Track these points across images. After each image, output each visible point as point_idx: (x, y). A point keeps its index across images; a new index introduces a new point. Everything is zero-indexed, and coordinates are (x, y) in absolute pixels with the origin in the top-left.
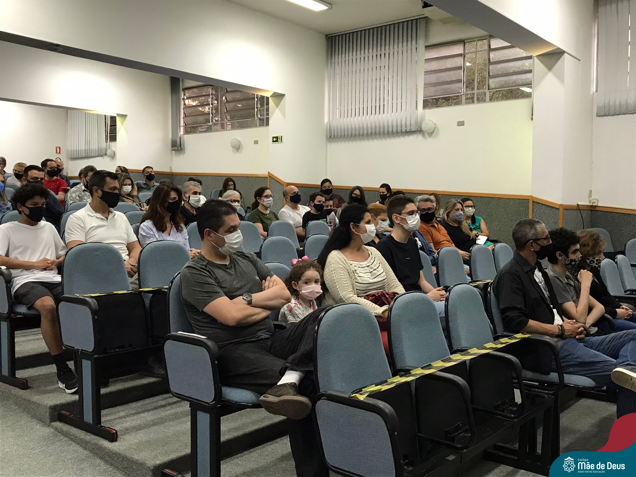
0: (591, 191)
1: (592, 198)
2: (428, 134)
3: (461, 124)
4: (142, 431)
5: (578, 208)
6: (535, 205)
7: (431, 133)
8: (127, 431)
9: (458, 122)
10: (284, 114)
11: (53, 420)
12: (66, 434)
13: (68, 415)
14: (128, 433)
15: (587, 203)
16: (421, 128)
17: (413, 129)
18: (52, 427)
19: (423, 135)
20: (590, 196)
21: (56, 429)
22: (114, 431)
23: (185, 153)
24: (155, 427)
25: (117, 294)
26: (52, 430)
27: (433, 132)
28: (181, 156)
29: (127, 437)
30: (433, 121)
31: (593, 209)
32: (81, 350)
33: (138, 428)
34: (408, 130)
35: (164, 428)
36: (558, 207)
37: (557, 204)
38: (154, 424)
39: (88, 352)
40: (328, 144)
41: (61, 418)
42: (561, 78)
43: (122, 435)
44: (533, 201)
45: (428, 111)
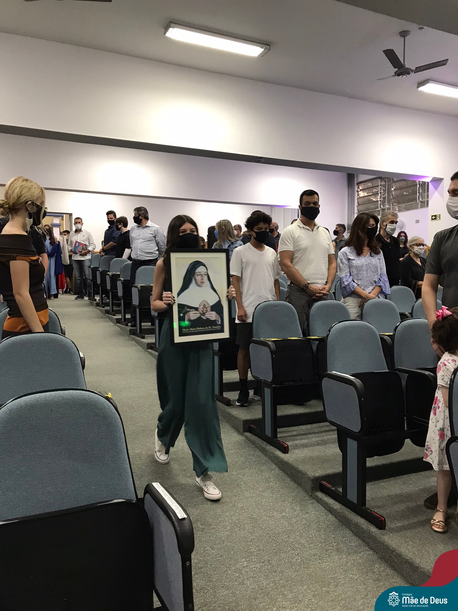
4: (308, 448)
8: (296, 447)
11: (245, 431)
12: (253, 443)
13: (255, 428)
14: (297, 449)
18: (244, 436)
21: (247, 438)
22: (286, 445)
24: (319, 447)
25: (290, 340)
26: (244, 438)
29: (297, 451)
32: (264, 380)
33: (305, 446)
35: (325, 448)
38: (318, 444)
39: (268, 382)
41: (250, 430)
43: (293, 449)
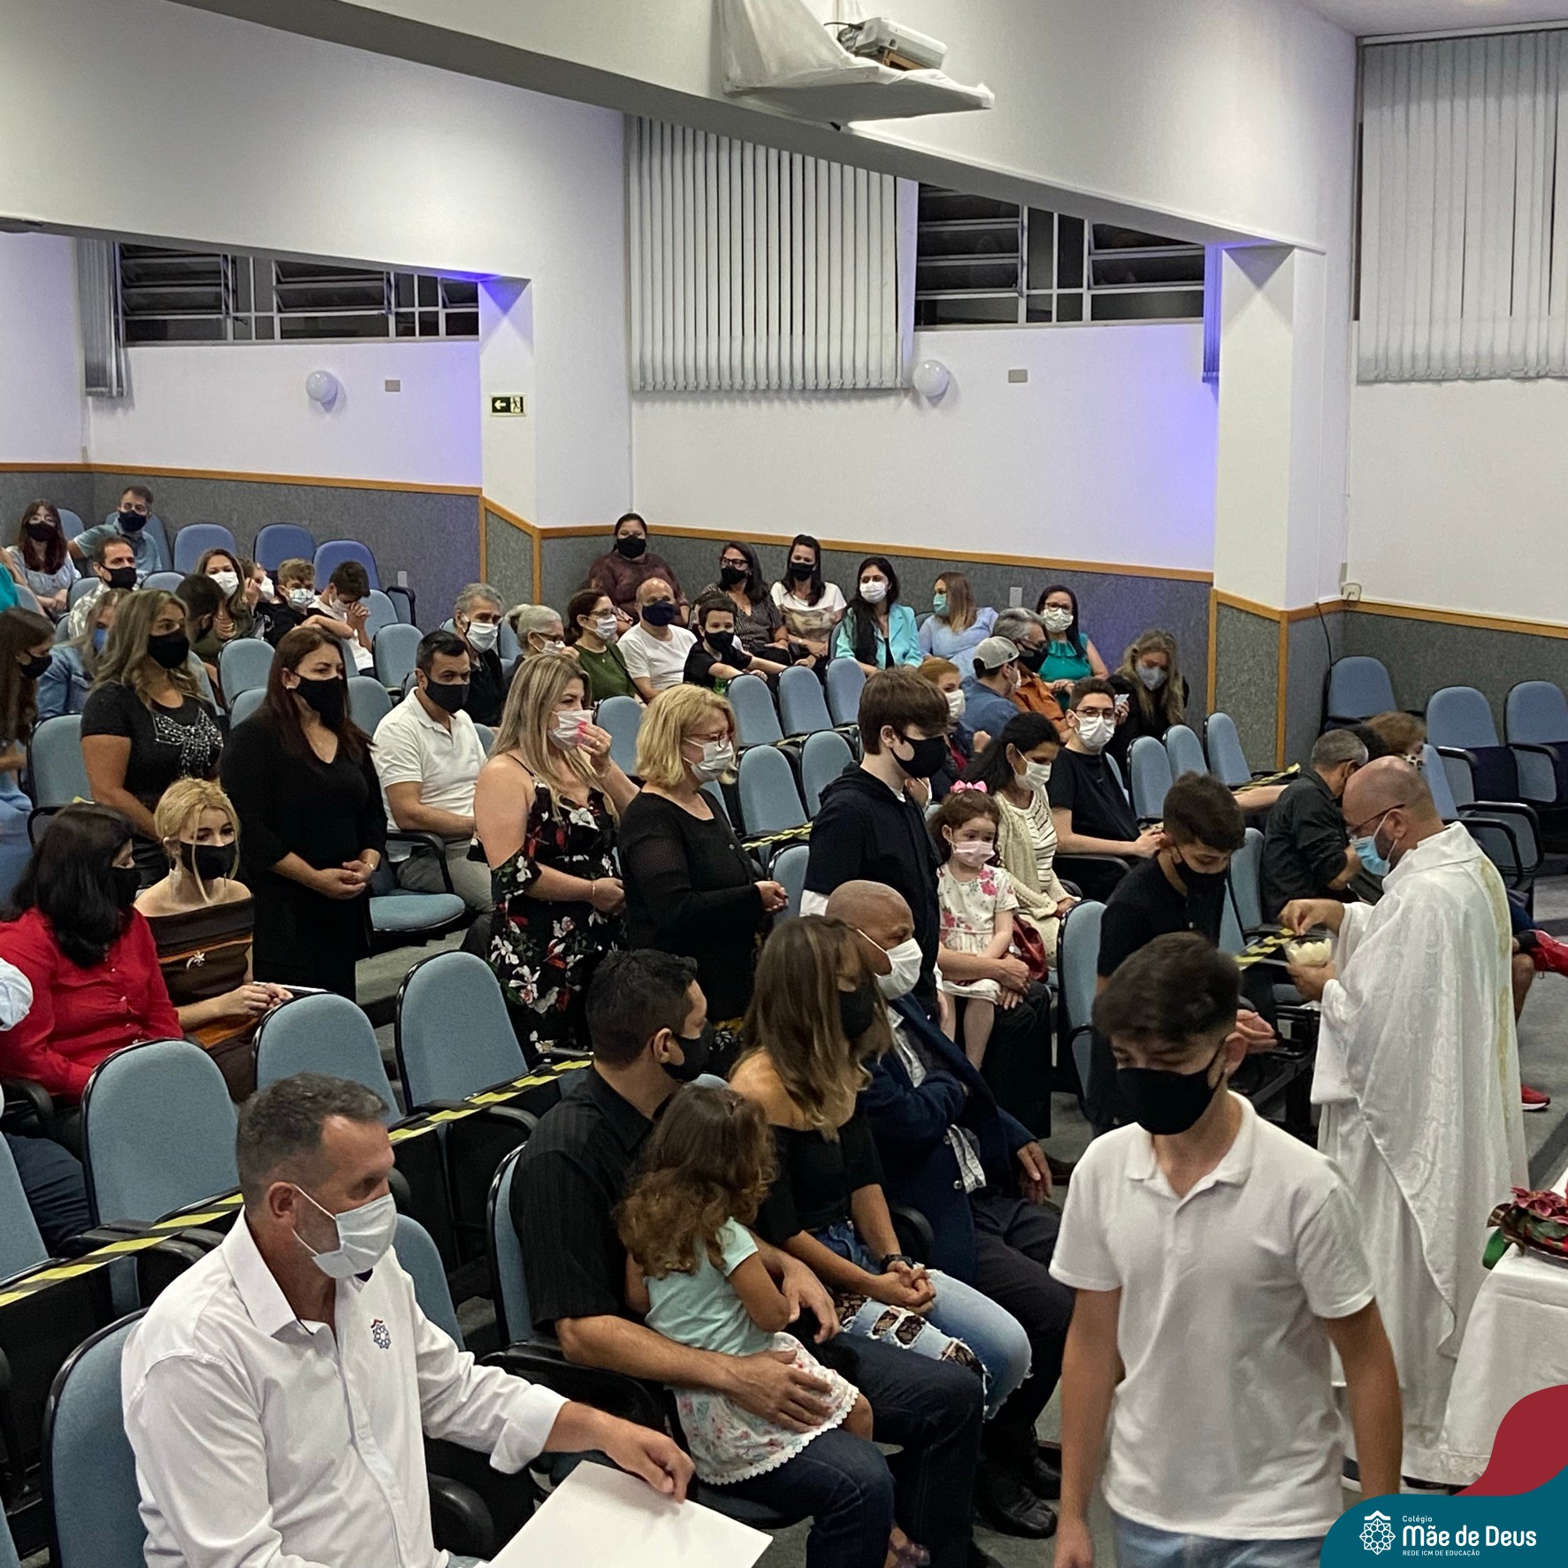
0: (1344, 566)
1: (1348, 581)
2: (930, 399)
3: (1018, 376)
5: (1318, 611)
6: (1224, 611)
7: (936, 399)
9: (1010, 372)
10: (526, 333)
15: (1337, 597)
16: (910, 380)
17: (889, 384)
19: (916, 400)
20: (1343, 577)
23: (132, 404)
27: (944, 392)
28: (120, 412)
30: (942, 367)
31: (1346, 608)
34: (874, 384)
36: (1277, 618)
37: (1274, 611)
40: (635, 407)
42: (1283, 308)
44: (1219, 604)
45: (929, 336)
